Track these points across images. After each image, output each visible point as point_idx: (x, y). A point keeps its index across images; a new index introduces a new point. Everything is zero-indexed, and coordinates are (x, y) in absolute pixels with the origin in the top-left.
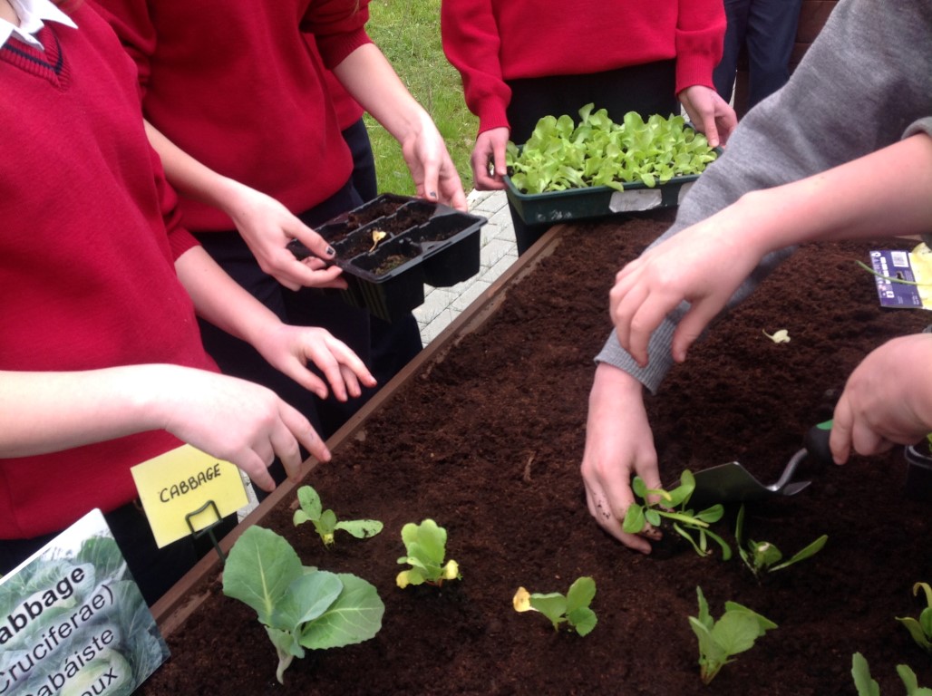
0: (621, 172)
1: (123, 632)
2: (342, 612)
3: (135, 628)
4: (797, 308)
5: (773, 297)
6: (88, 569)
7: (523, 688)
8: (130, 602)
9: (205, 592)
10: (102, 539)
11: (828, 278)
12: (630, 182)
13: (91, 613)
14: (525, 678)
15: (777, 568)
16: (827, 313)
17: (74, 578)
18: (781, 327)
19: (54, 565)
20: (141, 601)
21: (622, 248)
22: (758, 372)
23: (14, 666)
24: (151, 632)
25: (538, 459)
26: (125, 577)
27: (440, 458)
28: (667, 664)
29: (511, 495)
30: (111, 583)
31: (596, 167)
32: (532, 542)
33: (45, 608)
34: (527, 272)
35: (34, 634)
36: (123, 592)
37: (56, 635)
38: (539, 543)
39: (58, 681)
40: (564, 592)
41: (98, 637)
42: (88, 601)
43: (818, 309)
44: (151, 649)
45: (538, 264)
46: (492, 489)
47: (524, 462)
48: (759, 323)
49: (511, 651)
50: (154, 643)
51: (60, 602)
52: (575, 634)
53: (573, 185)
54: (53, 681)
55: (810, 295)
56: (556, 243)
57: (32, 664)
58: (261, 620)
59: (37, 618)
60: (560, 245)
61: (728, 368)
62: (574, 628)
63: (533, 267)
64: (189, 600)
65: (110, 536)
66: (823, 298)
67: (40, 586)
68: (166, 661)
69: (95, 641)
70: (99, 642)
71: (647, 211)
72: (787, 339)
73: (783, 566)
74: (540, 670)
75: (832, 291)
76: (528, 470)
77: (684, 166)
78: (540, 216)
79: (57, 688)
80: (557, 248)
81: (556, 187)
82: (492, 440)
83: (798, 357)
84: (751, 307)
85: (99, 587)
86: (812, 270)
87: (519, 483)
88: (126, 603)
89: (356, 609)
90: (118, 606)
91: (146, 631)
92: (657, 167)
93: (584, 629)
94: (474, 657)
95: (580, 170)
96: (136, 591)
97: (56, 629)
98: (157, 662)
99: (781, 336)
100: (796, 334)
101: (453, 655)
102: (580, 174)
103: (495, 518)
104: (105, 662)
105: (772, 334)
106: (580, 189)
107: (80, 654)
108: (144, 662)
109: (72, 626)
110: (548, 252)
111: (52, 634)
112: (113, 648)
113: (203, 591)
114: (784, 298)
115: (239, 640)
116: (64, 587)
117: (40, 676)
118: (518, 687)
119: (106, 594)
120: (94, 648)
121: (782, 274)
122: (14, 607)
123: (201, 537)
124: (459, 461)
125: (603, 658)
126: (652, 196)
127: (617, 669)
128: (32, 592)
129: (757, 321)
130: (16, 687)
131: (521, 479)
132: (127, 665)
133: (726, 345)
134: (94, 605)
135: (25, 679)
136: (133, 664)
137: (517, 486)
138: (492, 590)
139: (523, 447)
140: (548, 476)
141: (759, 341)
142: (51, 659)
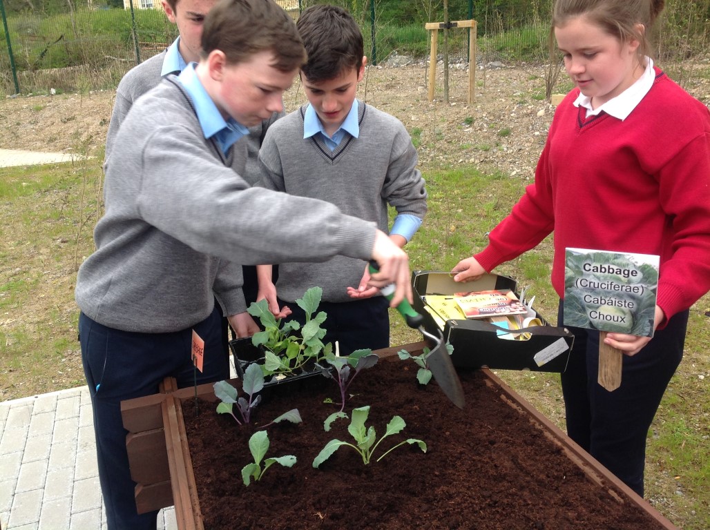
6: (640, 275)
8: (648, 302)
13: (630, 291)
17: (632, 273)
33: (615, 273)
35: (605, 278)
36: (648, 296)
37: (613, 286)
42: (632, 286)
59: (610, 274)
69: (625, 302)
70: (627, 304)
85: (640, 285)
88: (647, 300)
104: (624, 313)
116: (626, 272)
119: (641, 290)
120: (623, 304)
122: (604, 263)
128: (614, 264)
134: (634, 289)
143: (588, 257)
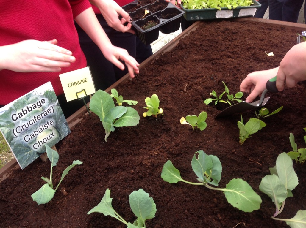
0: (220, 4)
1: (57, 122)
2: (127, 117)
3: (60, 122)
4: (277, 46)
5: (269, 43)
6: (47, 100)
7: (182, 144)
8: (59, 113)
9: (81, 118)
10: (51, 91)
11: (287, 39)
12: (223, 7)
13: (47, 114)
14: (183, 141)
15: (266, 116)
16: (286, 48)
17: (42, 102)
18: (271, 51)
19: (36, 96)
20: (62, 114)
21: (219, 28)
22: (263, 63)
23: (23, 126)
24: (65, 124)
25: (189, 85)
26: (57, 105)
27: (157, 85)
28: (229, 139)
29: (180, 95)
30: (54, 106)
31: (212, 2)
32: (186, 108)
33: (33, 109)
34: (187, 35)
35: (29, 117)
36: (57, 110)
37: (36, 118)
38: (188, 108)
39: (36, 133)
40: (198, 115)
41: (49, 122)
42: (46, 110)
43: (283, 47)
44: (65, 129)
45: (191, 33)
46: (173, 93)
47: (184, 86)
48: (264, 50)
49: (179, 135)
50: (66, 128)
51: (37, 109)
52: (199, 130)
53: (203, 8)
54: (35, 133)
55: (281, 43)
56: (197, 27)
57: (29, 126)
58: (101, 120)
59: (30, 112)
60: (198, 28)
61: (253, 63)
62: (199, 129)
63: (189, 33)
64: (76, 120)
65: (53, 91)
66: (285, 44)
67: (32, 102)
68: (70, 134)
69: (48, 123)
70: (49, 123)
71: (228, 18)
72: (273, 55)
73: (268, 116)
74: (188, 140)
75: (289, 42)
76: (185, 88)
77: (242, 4)
78: (192, 18)
79: (36, 135)
80: (197, 28)
81: (198, 8)
82: (174, 80)
83: (276, 60)
84: (262, 46)
85: (50, 106)
86: (282, 37)
87: (182, 92)
89: (131, 117)
90: (55, 114)
91: (63, 123)
92: (232, 3)
93: (202, 129)
94: (167, 136)
95: (206, 3)
96: (61, 110)
97: (36, 117)
98: (67, 134)
99: (271, 54)
100: (275, 54)
101: (160, 136)
102: (206, 5)
103: (174, 101)
104: (51, 130)
105: (268, 53)
106: (206, 9)
107: (43, 126)
108: (63, 133)
109: (41, 117)
110: (194, 29)
111: (35, 118)
112: (53, 126)
113: (80, 118)
114: (272, 43)
115: (93, 129)
116: (39, 104)
117: (31, 130)
118: (181, 144)
119: (51, 109)
120: (48, 125)
121: (272, 37)
122: (23, 107)
123: (80, 100)
124: (163, 86)
125: (208, 137)
126: (230, 13)
127: (212, 140)
128: (29, 103)
129: (263, 50)
130: (23, 132)
131: (183, 91)
132: (57, 132)
133: (253, 56)
134: (48, 112)
135: (26, 130)
136: (59, 133)
137: (181, 93)
138: (173, 119)
139: (184, 82)
140: (192, 90)
141: (264, 55)
142: (34, 125)
143: (11, 110)
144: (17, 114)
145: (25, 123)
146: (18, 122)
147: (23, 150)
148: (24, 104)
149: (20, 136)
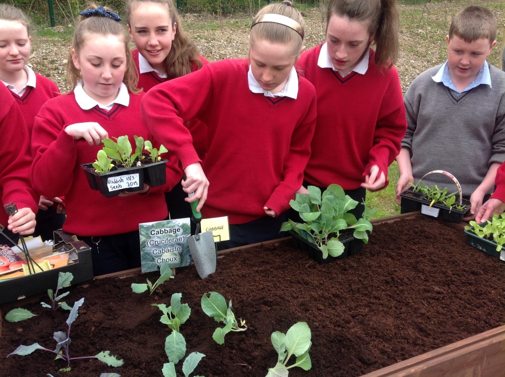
1: (183, 251)
3: (186, 252)
6: (181, 230)
10: (187, 225)
19: (175, 225)
23: (156, 241)
24: (189, 256)
30: (185, 237)
39: (164, 251)
41: (177, 248)
44: (187, 259)
51: (172, 234)
57: (160, 243)
59: (166, 234)
65: (190, 226)
67: (169, 227)
79: (163, 253)
88: (187, 244)
90: (185, 244)
97: (168, 239)
98: (188, 264)
104: (176, 255)
107: (171, 249)
108: (185, 261)
109: (172, 241)
112: (179, 253)
117: (160, 247)
119: (183, 238)
122: (162, 228)
128: (167, 227)
130: (154, 246)
132: (180, 259)
135: (157, 245)
136: (182, 260)
142: (164, 245)
143: (153, 226)
144: (156, 231)
145: (159, 240)
146: (154, 237)
147: (149, 259)
148: (163, 226)
149: (151, 248)
